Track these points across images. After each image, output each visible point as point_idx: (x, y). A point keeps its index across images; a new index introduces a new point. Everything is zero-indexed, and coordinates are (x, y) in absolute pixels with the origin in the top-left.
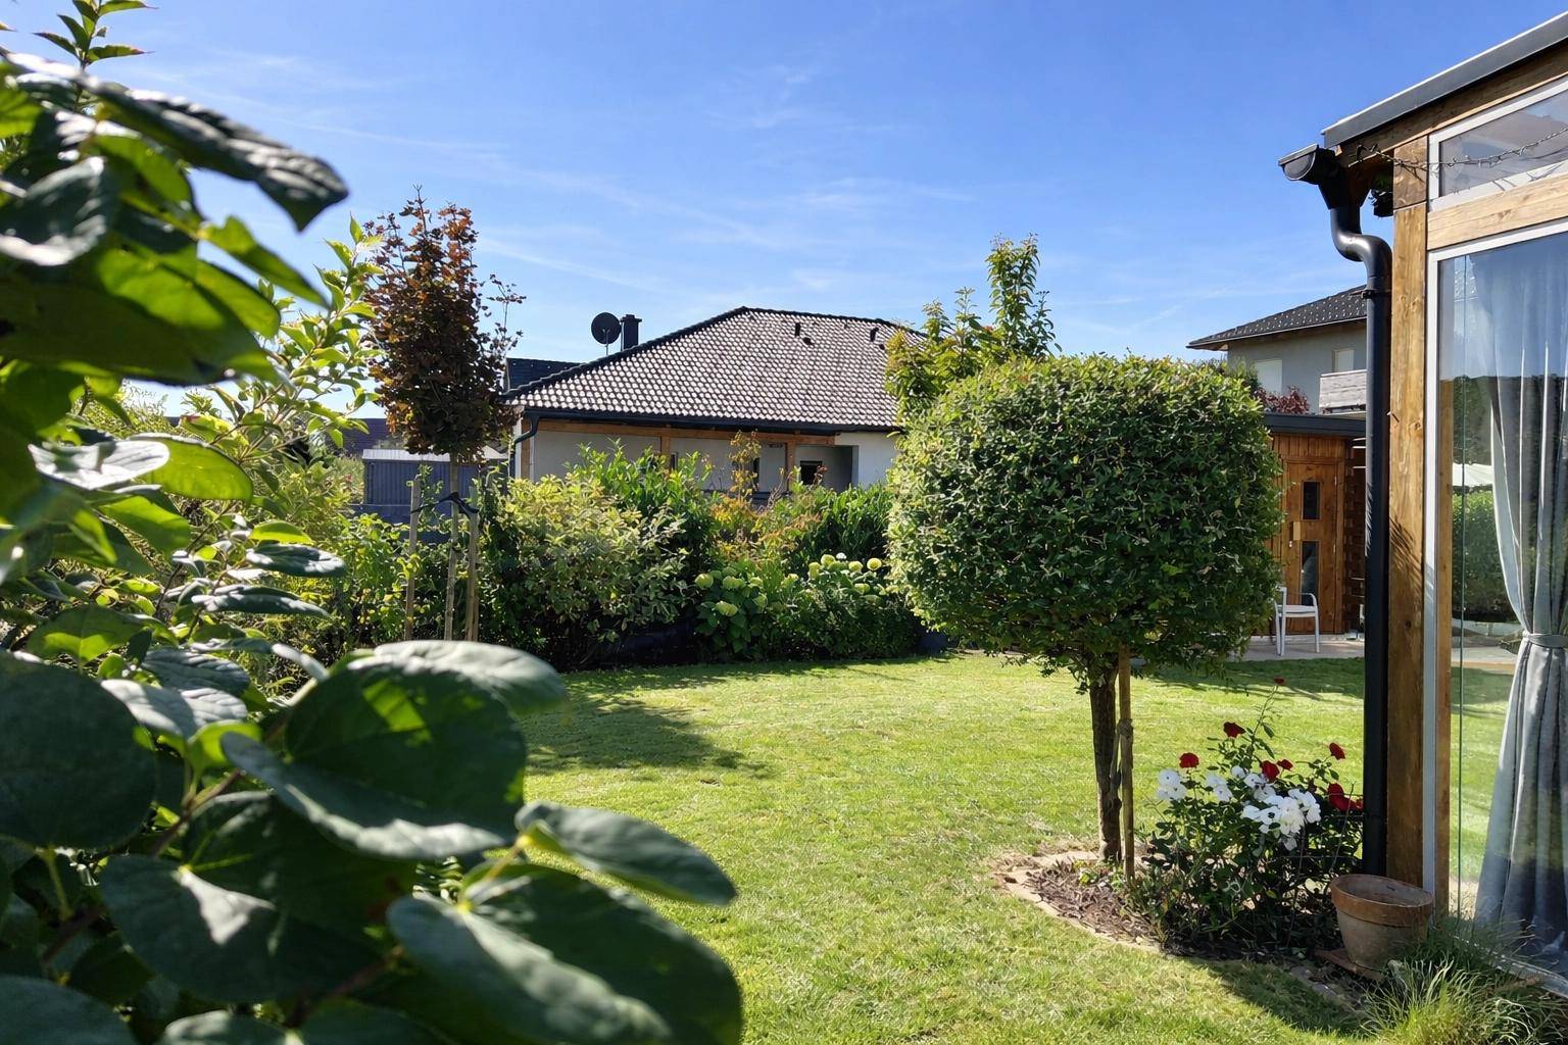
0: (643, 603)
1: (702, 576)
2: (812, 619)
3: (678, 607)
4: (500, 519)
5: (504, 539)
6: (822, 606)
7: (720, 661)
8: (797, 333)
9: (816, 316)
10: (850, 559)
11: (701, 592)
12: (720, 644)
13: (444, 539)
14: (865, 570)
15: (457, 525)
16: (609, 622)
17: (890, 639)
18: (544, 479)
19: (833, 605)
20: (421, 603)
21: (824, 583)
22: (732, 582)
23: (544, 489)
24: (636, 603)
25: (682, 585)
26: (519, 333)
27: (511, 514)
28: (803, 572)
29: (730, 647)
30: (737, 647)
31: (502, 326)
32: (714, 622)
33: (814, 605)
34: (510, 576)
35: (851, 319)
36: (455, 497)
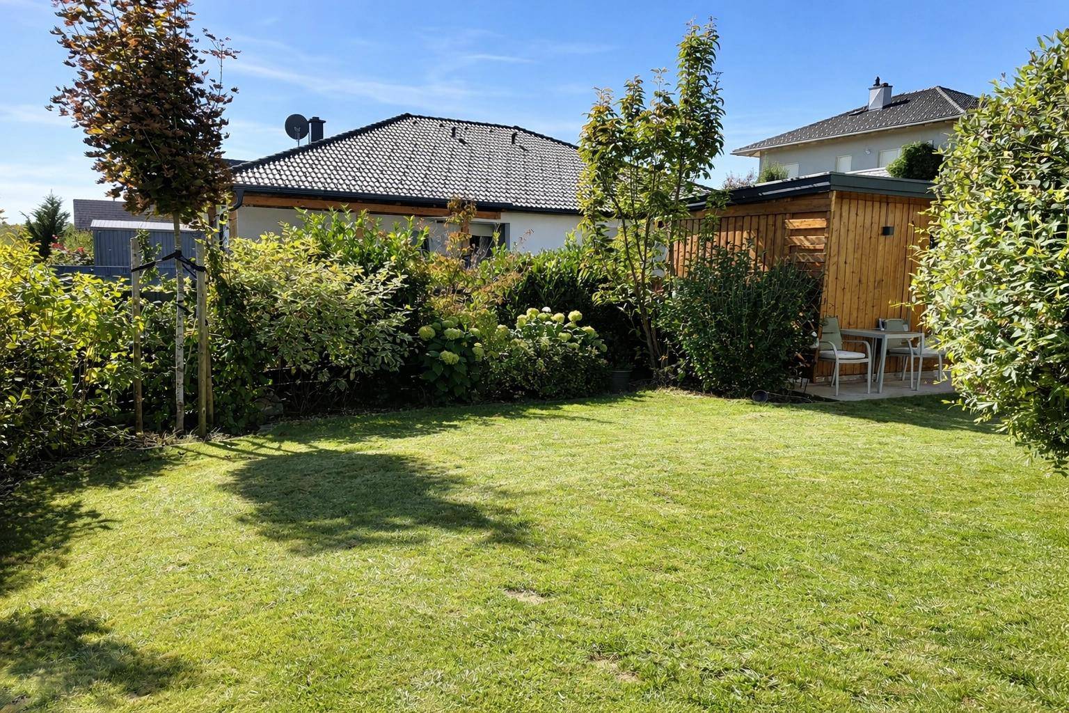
0: (370, 354)
1: (424, 329)
2: (523, 365)
3: (402, 357)
4: (224, 276)
5: (231, 295)
6: (531, 352)
7: (442, 404)
8: (453, 135)
9: (467, 122)
10: (554, 312)
11: (425, 343)
12: (442, 388)
13: (170, 297)
14: (567, 321)
15: (182, 283)
16: (337, 372)
17: (588, 382)
18: (263, 237)
19: (539, 353)
20: (149, 360)
21: (531, 334)
22: (453, 332)
23: (265, 246)
24: (363, 355)
25: (407, 337)
26: (235, 90)
27: (236, 271)
28: (511, 324)
29: (451, 392)
30: (459, 392)
31: (217, 83)
32: (438, 370)
33: (526, 354)
34: (240, 329)
35: (495, 126)
36: (178, 254)
